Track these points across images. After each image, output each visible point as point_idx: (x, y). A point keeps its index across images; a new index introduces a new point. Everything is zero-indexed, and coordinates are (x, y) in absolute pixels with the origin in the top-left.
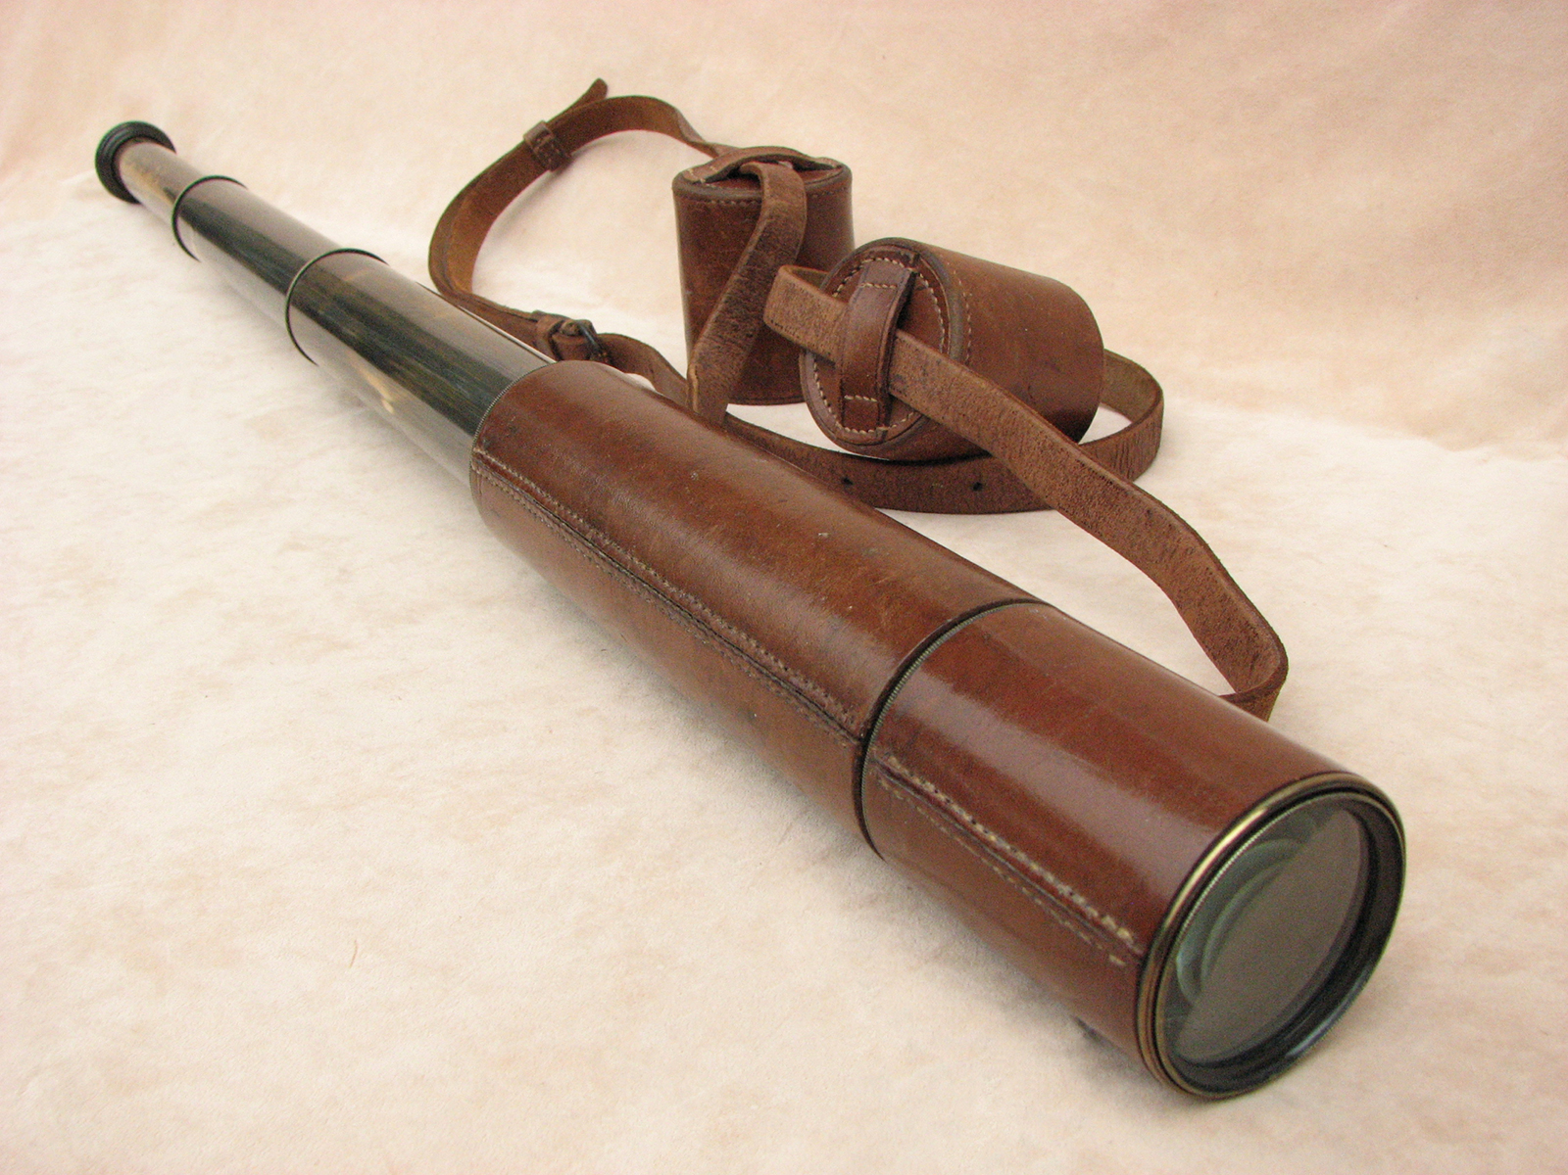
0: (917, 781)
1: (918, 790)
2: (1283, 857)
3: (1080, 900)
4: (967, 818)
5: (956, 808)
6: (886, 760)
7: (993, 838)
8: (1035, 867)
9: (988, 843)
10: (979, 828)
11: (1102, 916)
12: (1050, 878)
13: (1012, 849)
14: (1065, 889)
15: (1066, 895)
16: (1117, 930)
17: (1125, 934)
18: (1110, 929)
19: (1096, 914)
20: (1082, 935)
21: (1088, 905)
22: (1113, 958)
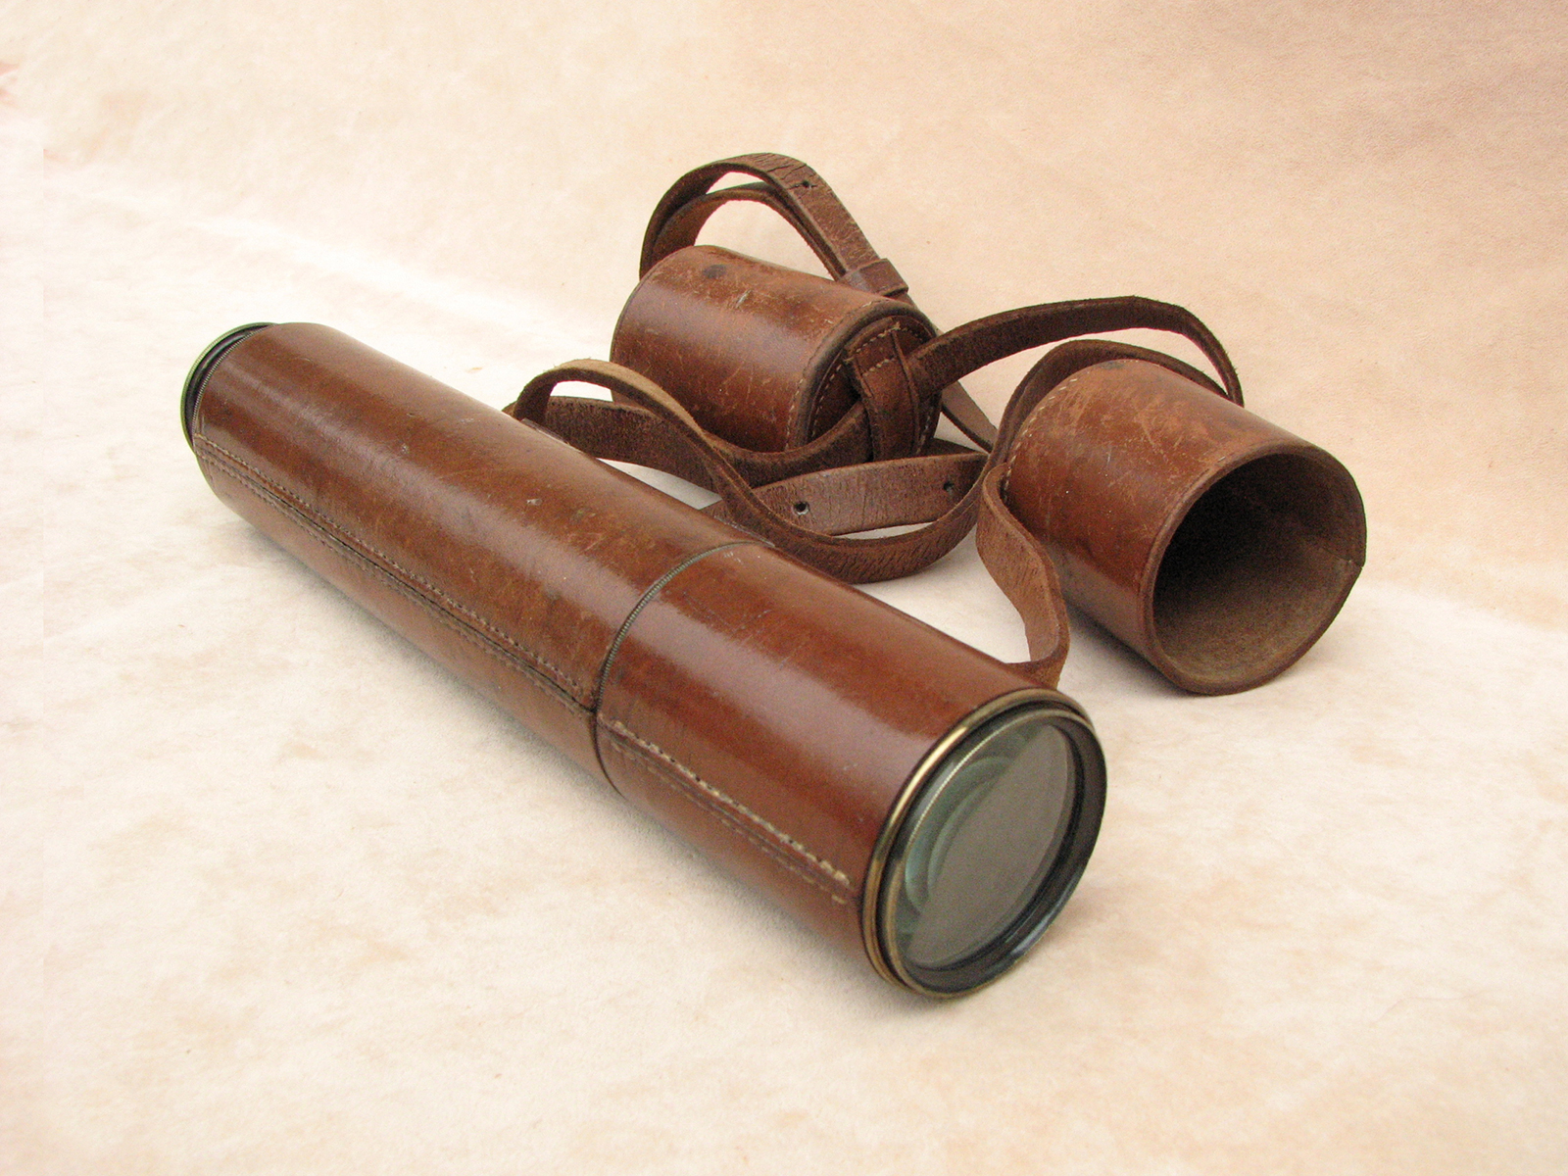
0: (642, 743)
1: (646, 753)
2: (996, 773)
3: (799, 847)
4: (691, 776)
5: (680, 767)
6: (613, 725)
7: (716, 793)
8: (756, 819)
9: (711, 797)
10: (703, 784)
11: (820, 860)
12: (770, 828)
13: (734, 803)
14: (785, 838)
15: (787, 842)
16: (834, 873)
17: (841, 876)
18: (828, 872)
19: (814, 859)
20: (805, 877)
21: (807, 851)
22: (835, 898)
